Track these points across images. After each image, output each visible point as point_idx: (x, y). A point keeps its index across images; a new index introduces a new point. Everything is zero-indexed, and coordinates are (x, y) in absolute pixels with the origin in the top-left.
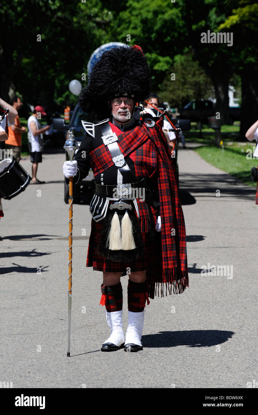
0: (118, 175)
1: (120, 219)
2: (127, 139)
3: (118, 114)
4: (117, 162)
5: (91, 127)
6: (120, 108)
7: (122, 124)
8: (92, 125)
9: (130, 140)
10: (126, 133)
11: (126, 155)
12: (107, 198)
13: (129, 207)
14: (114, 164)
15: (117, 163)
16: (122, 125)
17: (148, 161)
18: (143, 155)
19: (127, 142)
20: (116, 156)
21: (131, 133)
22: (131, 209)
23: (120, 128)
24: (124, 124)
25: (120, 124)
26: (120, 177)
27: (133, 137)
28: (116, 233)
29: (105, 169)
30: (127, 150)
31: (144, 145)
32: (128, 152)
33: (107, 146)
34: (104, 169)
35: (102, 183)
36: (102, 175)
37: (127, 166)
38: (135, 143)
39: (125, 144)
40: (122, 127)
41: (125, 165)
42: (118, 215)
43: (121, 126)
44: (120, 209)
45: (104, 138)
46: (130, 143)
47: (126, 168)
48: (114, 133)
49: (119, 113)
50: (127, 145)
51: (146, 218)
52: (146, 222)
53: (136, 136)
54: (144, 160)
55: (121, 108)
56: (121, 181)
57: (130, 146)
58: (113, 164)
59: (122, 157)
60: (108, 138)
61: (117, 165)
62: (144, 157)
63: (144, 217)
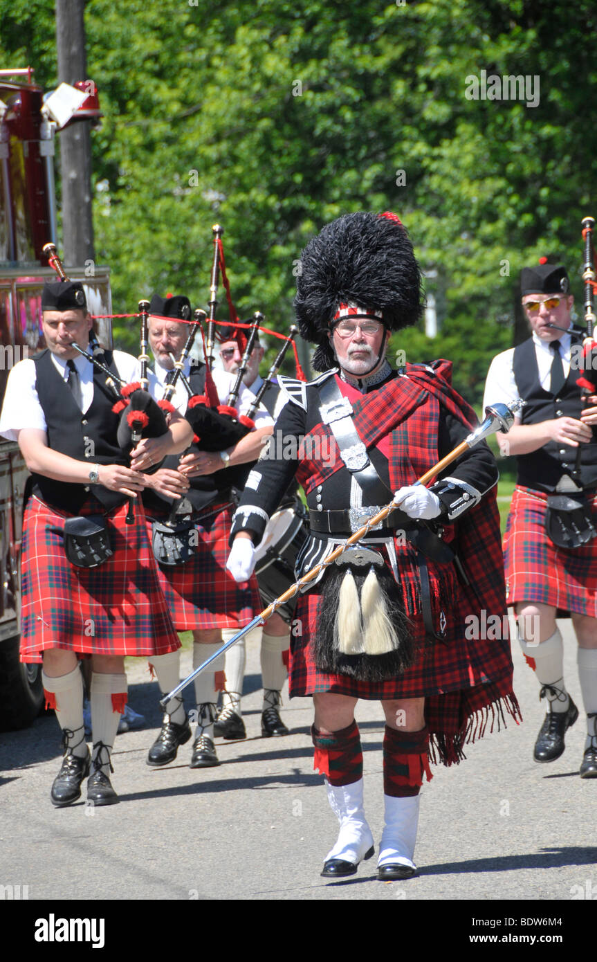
0: (352, 488)
1: (359, 586)
2: (371, 409)
3: (348, 356)
4: (351, 459)
5: (299, 389)
6: (352, 343)
7: (359, 378)
8: (300, 383)
9: (377, 410)
10: (370, 395)
11: (369, 443)
12: (330, 539)
13: (378, 558)
14: (345, 466)
15: (351, 462)
16: (360, 380)
17: (420, 456)
18: (407, 444)
19: (371, 416)
20: (348, 448)
21: (379, 396)
22: (381, 564)
23: (357, 386)
24: (363, 378)
25: (356, 378)
26: (356, 493)
27: (383, 403)
28: (352, 617)
29: (326, 477)
30: (371, 432)
31: (409, 421)
32: (373, 437)
33: (328, 425)
34: (324, 477)
35: (320, 507)
36: (320, 488)
37: (372, 467)
38: (389, 417)
39: (365, 421)
40: (361, 385)
41: (367, 465)
42: (354, 576)
43: (358, 383)
44: (358, 564)
45: (323, 410)
46: (377, 417)
47: (370, 472)
48: (346, 398)
49: (351, 353)
50: (371, 423)
51: (414, 584)
52: (413, 593)
53: (390, 401)
54: (411, 455)
55: (355, 342)
56: (359, 502)
57: (376, 423)
58: (342, 465)
59: (361, 448)
60: (333, 409)
61: (351, 465)
62: (411, 448)
63: (409, 580)
